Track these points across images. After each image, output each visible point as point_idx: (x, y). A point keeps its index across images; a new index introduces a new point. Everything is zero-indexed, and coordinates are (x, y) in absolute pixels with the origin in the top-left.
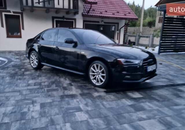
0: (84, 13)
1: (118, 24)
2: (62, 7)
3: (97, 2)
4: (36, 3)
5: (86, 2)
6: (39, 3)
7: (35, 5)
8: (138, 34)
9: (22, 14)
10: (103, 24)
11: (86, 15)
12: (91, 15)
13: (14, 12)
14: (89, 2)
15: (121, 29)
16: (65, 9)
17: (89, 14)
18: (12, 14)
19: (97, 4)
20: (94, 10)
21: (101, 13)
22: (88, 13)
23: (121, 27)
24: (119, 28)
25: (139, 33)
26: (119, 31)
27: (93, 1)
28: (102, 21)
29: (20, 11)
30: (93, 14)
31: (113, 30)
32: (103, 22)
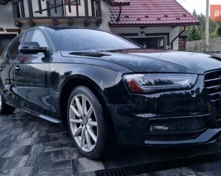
0: (111, 22)
1: (168, 34)
2: (75, 15)
3: (129, 2)
4: (36, 12)
5: (112, 3)
6: (40, 12)
7: (35, 15)
8: (203, 49)
9: (19, 31)
10: (145, 37)
11: (114, 24)
12: (122, 24)
13: (8, 30)
14: (117, 3)
15: (174, 42)
16: (81, 17)
17: (119, 23)
18: (5, 32)
19: (129, 5)
20: (128, 17)
21: (139, 19)
22: (117, 21)
23: (174, 39)
24: (170, 41)
25: (205, 48)
26: (170, 45)
27: (122, 2)
28: (142, 32)
29: (17, 28)
30: (126, 23)
31: (162, 45)
32: (143, 34)
